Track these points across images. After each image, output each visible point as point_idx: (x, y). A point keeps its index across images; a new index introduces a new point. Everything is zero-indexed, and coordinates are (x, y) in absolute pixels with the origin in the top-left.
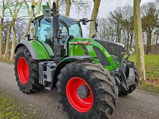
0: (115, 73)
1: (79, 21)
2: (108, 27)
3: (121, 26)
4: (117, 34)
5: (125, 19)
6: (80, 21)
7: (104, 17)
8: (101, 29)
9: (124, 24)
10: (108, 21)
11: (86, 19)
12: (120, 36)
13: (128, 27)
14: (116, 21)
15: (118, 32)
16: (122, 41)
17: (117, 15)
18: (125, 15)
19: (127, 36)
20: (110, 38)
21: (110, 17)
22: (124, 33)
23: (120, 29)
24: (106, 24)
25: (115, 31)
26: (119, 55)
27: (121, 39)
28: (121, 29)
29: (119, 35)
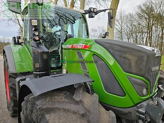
0: (138, 114)
1: (83, 13)
2: (136, 24)
3: (153, 21)
4: (148, 31)
5: (157, 12)
6: (85, 13)
7: (131, 13)
8: (127, 26)
9: (157, 18)
10: (136, 17)
11: (94, 9)
12: (152, 34)
13: (162, 22)
14: (146, 16)
15: (148, 29)
16: (154, 39)
17: (147, 8)
18: (158, 8)
19: (161, 33)
20: (139, 36)
21: (139, 11)
22: (156, 29)
23: (151, 25)
24: (133, 20)
25: (145, 27)
26: (146, 75)
27: (153, 37)
28: (153, 25)
29: (150, 33)
